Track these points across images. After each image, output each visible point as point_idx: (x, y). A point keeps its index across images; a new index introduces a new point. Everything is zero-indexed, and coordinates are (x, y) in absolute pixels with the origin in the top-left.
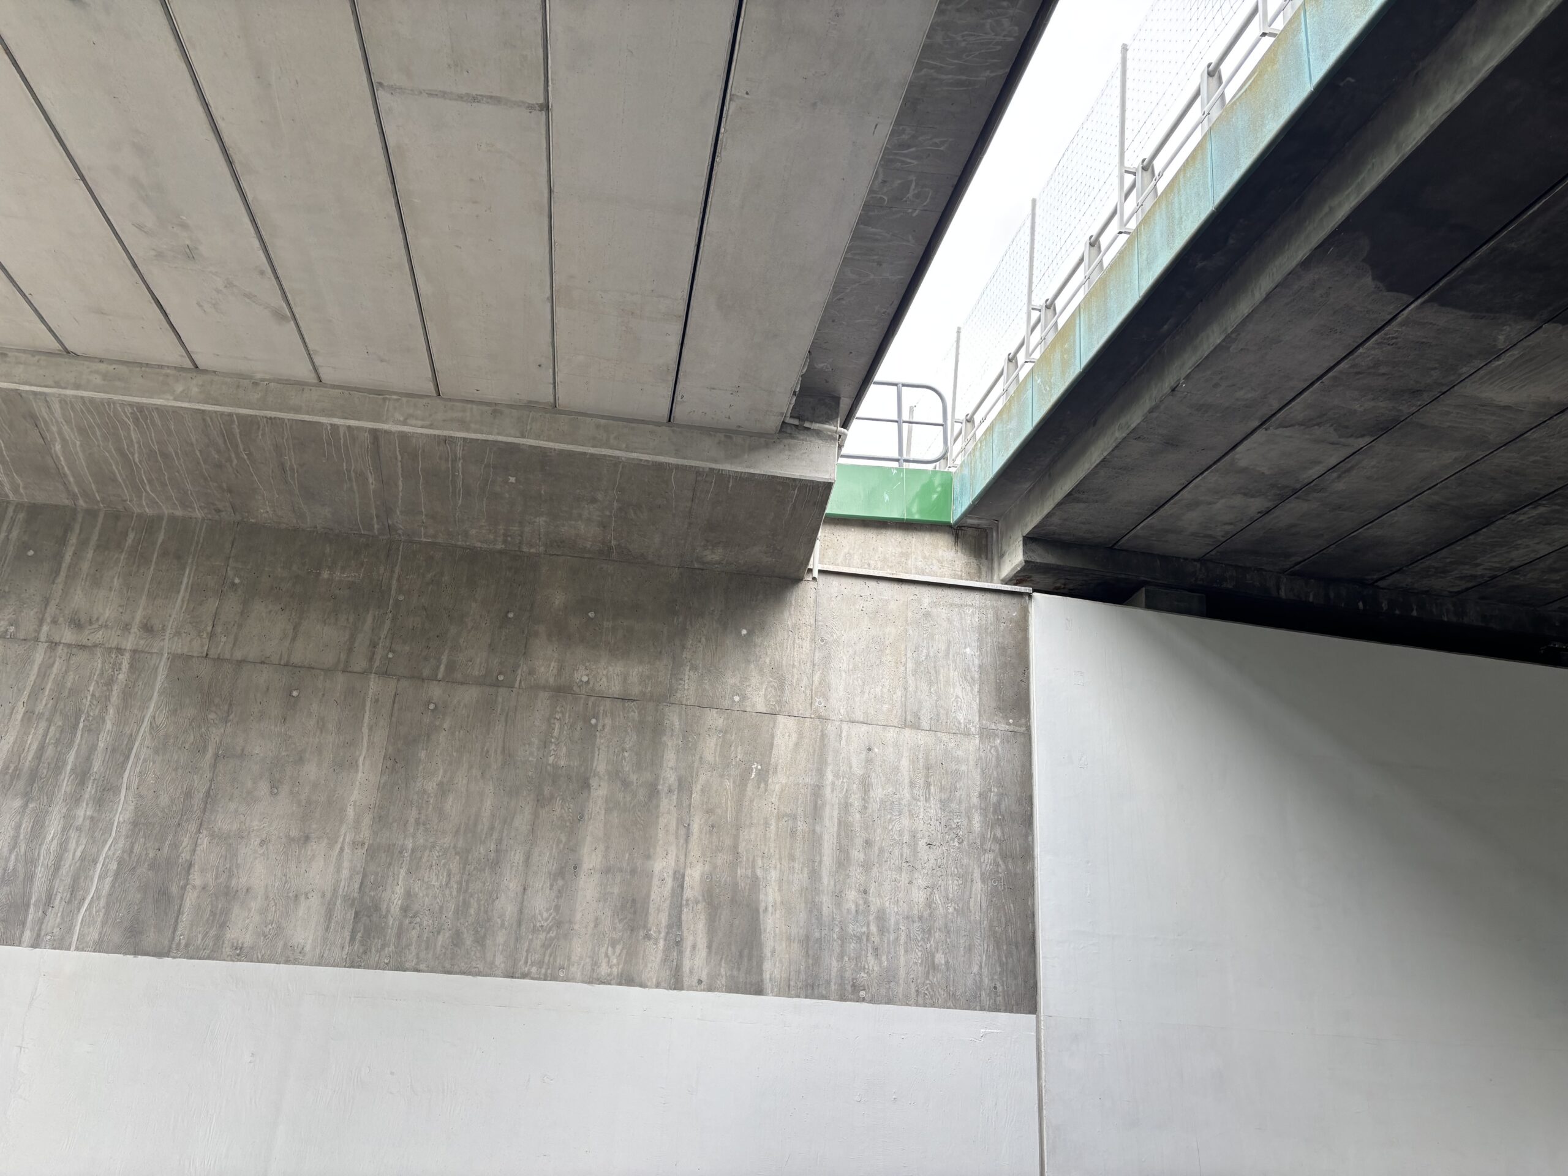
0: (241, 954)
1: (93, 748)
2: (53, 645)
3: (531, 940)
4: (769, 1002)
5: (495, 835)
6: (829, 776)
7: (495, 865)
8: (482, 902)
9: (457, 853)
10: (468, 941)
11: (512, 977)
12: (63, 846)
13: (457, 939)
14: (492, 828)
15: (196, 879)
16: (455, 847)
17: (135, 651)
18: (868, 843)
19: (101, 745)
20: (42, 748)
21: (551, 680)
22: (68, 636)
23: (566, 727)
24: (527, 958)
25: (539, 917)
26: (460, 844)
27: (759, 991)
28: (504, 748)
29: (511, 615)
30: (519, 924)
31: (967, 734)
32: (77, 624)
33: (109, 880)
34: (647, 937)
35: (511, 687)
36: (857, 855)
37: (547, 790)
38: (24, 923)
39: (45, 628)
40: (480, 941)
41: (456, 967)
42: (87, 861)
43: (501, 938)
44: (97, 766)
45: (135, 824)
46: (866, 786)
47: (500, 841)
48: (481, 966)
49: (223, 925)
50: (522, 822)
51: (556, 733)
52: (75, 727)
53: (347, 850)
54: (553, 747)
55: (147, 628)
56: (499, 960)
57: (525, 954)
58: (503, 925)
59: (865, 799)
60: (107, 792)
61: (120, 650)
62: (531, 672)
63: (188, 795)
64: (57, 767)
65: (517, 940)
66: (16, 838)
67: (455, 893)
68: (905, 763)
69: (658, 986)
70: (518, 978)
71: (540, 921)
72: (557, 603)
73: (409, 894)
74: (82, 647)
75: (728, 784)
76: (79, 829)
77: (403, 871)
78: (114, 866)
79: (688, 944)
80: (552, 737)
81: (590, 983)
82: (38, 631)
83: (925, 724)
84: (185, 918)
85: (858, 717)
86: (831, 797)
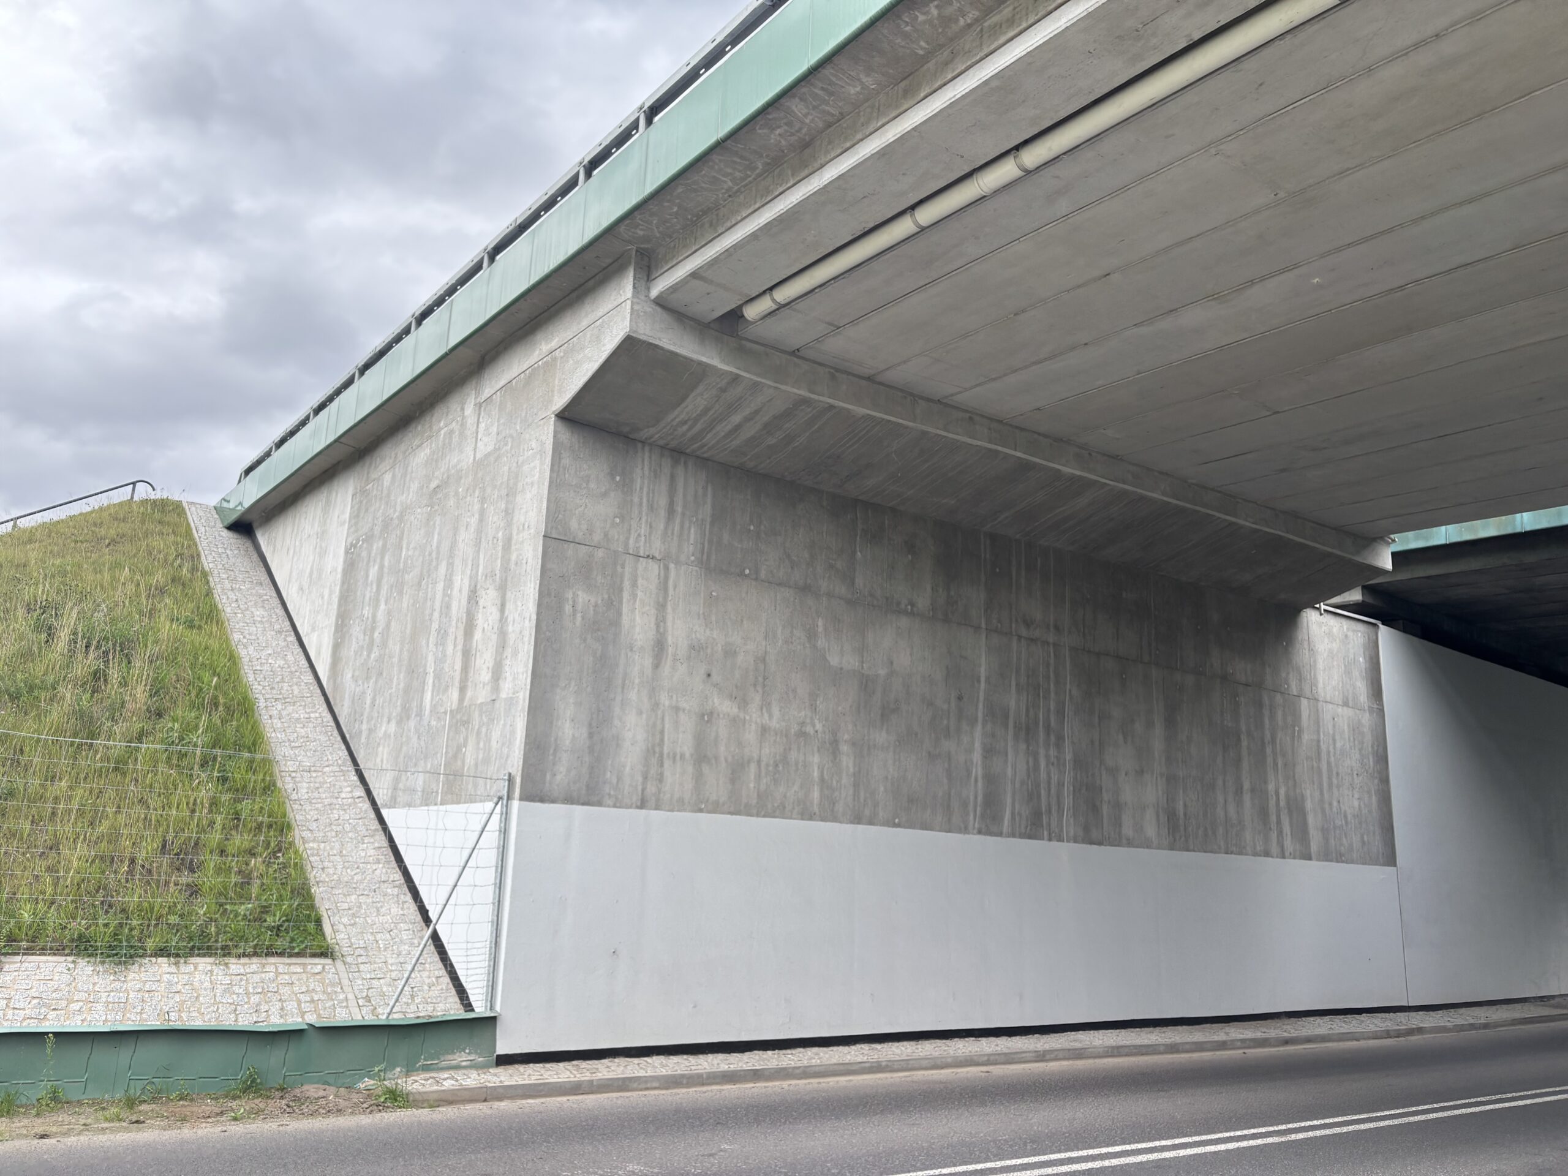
0: (1130, 844)
1: (1049, 710)
2: (1020, 637)
4: (1313, 863)
6: (1322, 736)
9: (1199, 780)
12: (1049, 774)
14: (1210, 765)
15: (1106, 796)
17: (1055, 645)
18: (1338, 774)
19: (1052, 708)
20: (1027, 710)
21: (1219, 671)
22: (1024, 632)
24: (1231, 842)
27: (1310, 858)
31: (1365, 710)
32: (1028, 623)
33: (1071, 797)
34: (1270, 829)
36: (1335, 781)
38: (1042, 826)
39: (1014, 626)
41: (1207, 848)
42: (1061, 785)
44: (1053, 723)
45: (1075, 761)
46: (1334, 741)
47: (1213, 773)
49: (1120, 826)
52: (1039, 695)
53: (1159, 779)
54: (1225, 714)
55: (1057, 628)
59: (1334, 748)
60: (1060, 738)
61: (1048, 643)
63: (1092, 742)
64: (1036, 723)
65: (1227, 832)
66: (1028, 770)
68: (1346, 727)
69: (1277, 857)
71: (1233, 821)
72: (1215, 620)
73: (1185, 805)
74: (1032, 640)
75: (1288, 738)
76: (1053, 764)
77: (1181, 791)
78: (1071, 788)
79: (1285, 832)
81: (1254, 856)
82: (1011, 627)
83: (1350, 705)
84: (1105, 821)
85: (1328, 699)
86: (1323, 747)
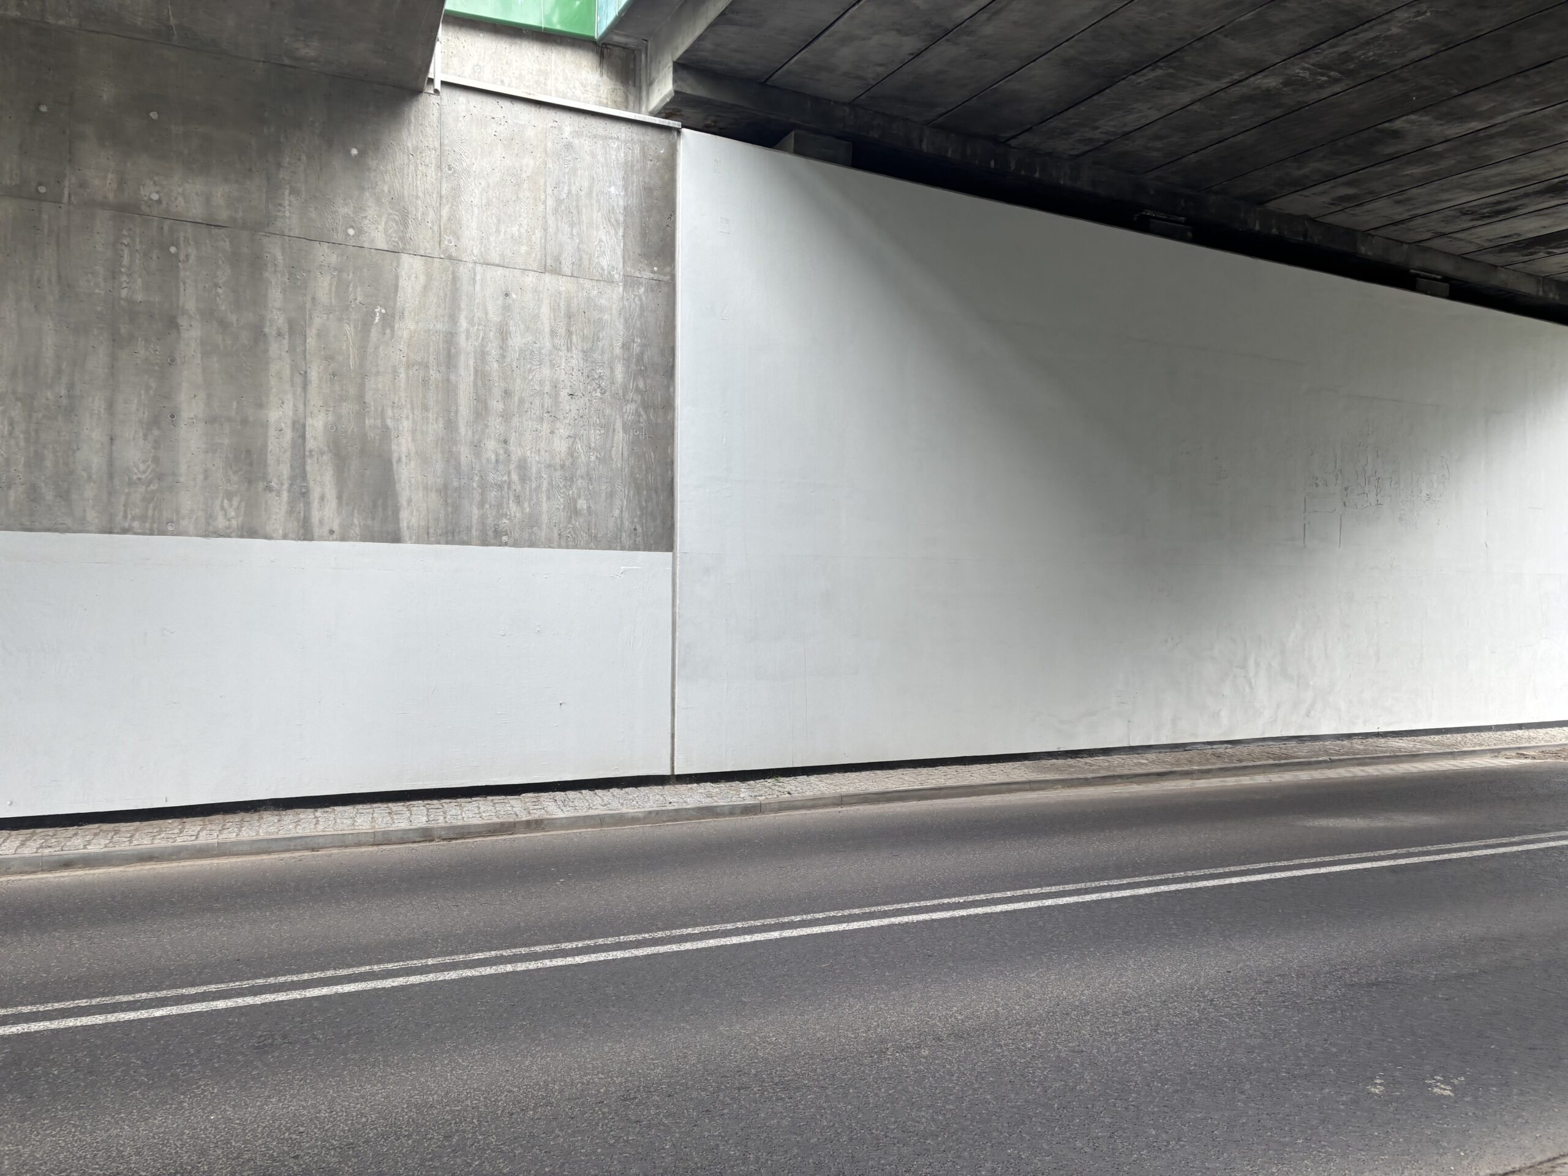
3: (128, 494)
4: (407, 549)
5: (64, 380)
6: (463, 324)
7: (70, 410)
8: (59, 454)
9: (17, 399)
10: (49, 495)
11: (110, 533)
13: (33, 494)
14: (59, 371)
16: (14, 392)
18: (507, 394)
21: (111, 196)
23: (138, 256)
24: (125, 512)
25: (135, 470)
26: (20, 389)
27: (396, 539)
28: (59, 277)
29: (44, 109)
30: (111, 476)
31: (610, 281)
34: (269, 489)
35: (58, 201)
36: (496, 405)
37: (124, 330)
40: (64, 496)
41: (37, 524)
43: (90, 492)
46: (504, 334)
47: (71, 386)
48: (69, 522)
50: (97, 362)
51: (126, 261)
54: (124, 278)
56: (91, 515)
57: (122, 508)
58: (90, 478)
59: (503, 348)
62: (83, 185)
65: (110, 494)
67: (22, 443)
68: (545, 310)
69: (285, 537)
70: (118, 533)
71: (136, 474)
72: (105, 97)
75: (349, 329)
79: (315, 495)
80: (121, 266)
81: (206, 536)
83: (566, 269)
85: (495, 258)
86: (466, 345)
